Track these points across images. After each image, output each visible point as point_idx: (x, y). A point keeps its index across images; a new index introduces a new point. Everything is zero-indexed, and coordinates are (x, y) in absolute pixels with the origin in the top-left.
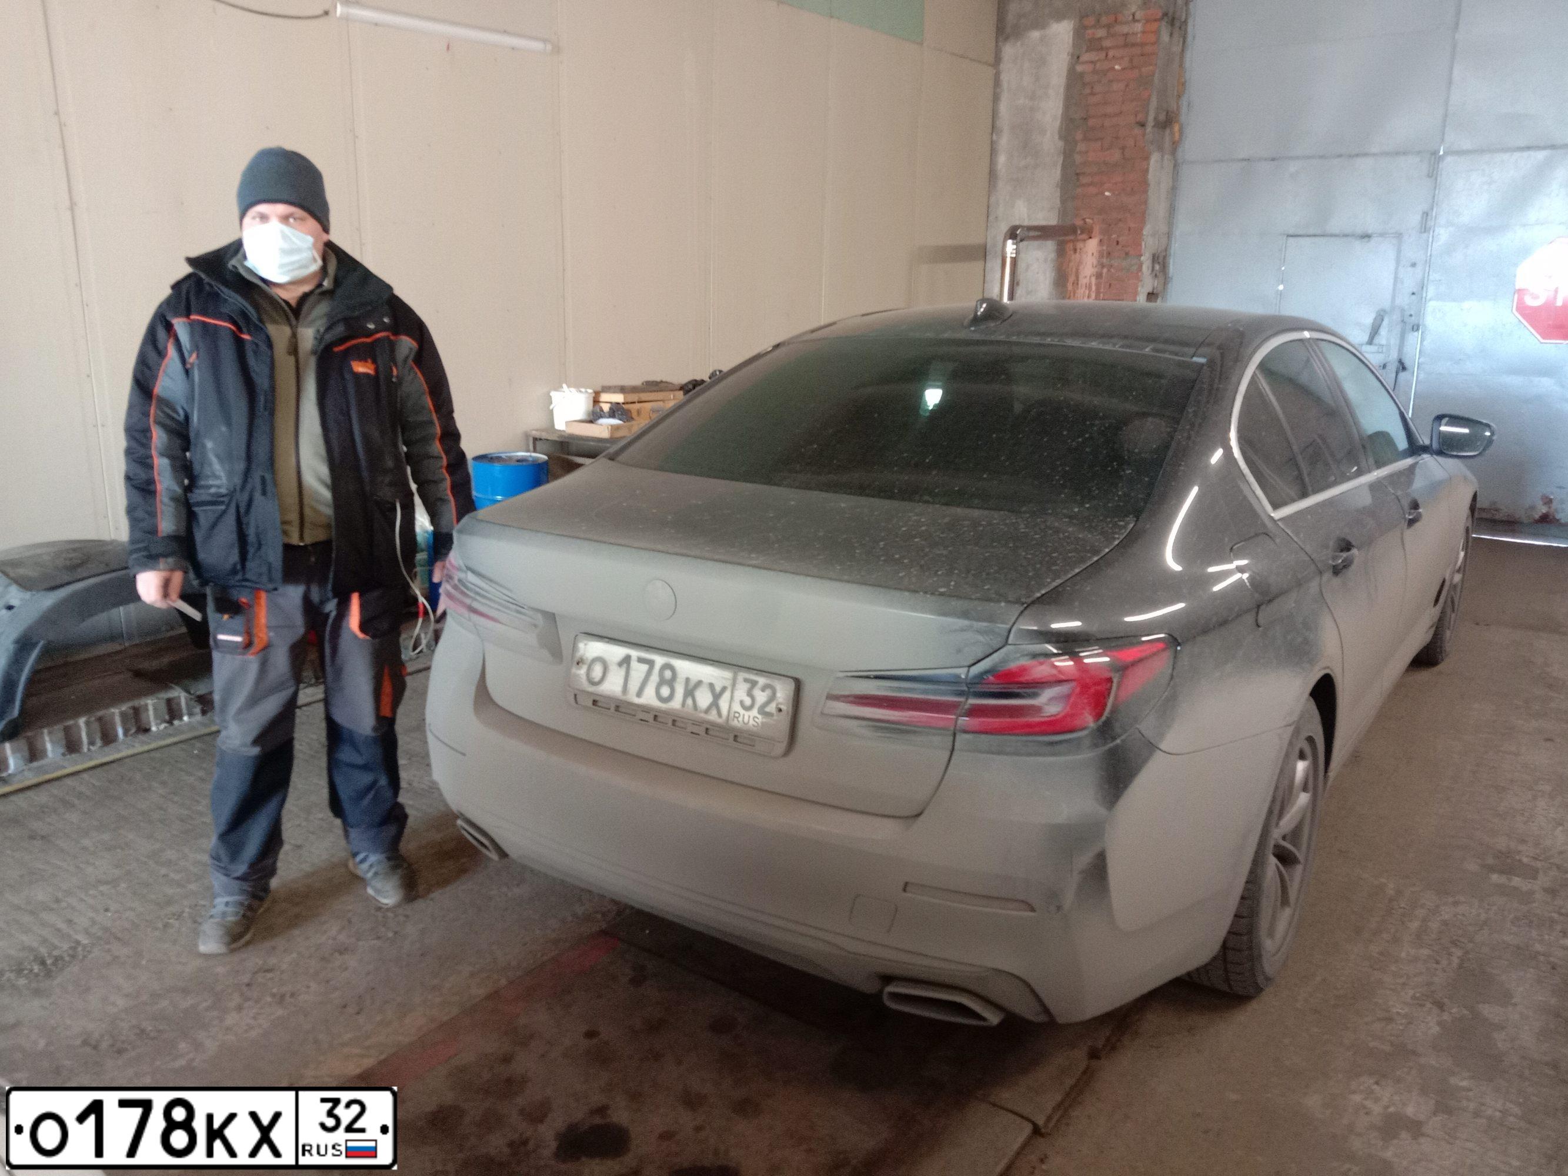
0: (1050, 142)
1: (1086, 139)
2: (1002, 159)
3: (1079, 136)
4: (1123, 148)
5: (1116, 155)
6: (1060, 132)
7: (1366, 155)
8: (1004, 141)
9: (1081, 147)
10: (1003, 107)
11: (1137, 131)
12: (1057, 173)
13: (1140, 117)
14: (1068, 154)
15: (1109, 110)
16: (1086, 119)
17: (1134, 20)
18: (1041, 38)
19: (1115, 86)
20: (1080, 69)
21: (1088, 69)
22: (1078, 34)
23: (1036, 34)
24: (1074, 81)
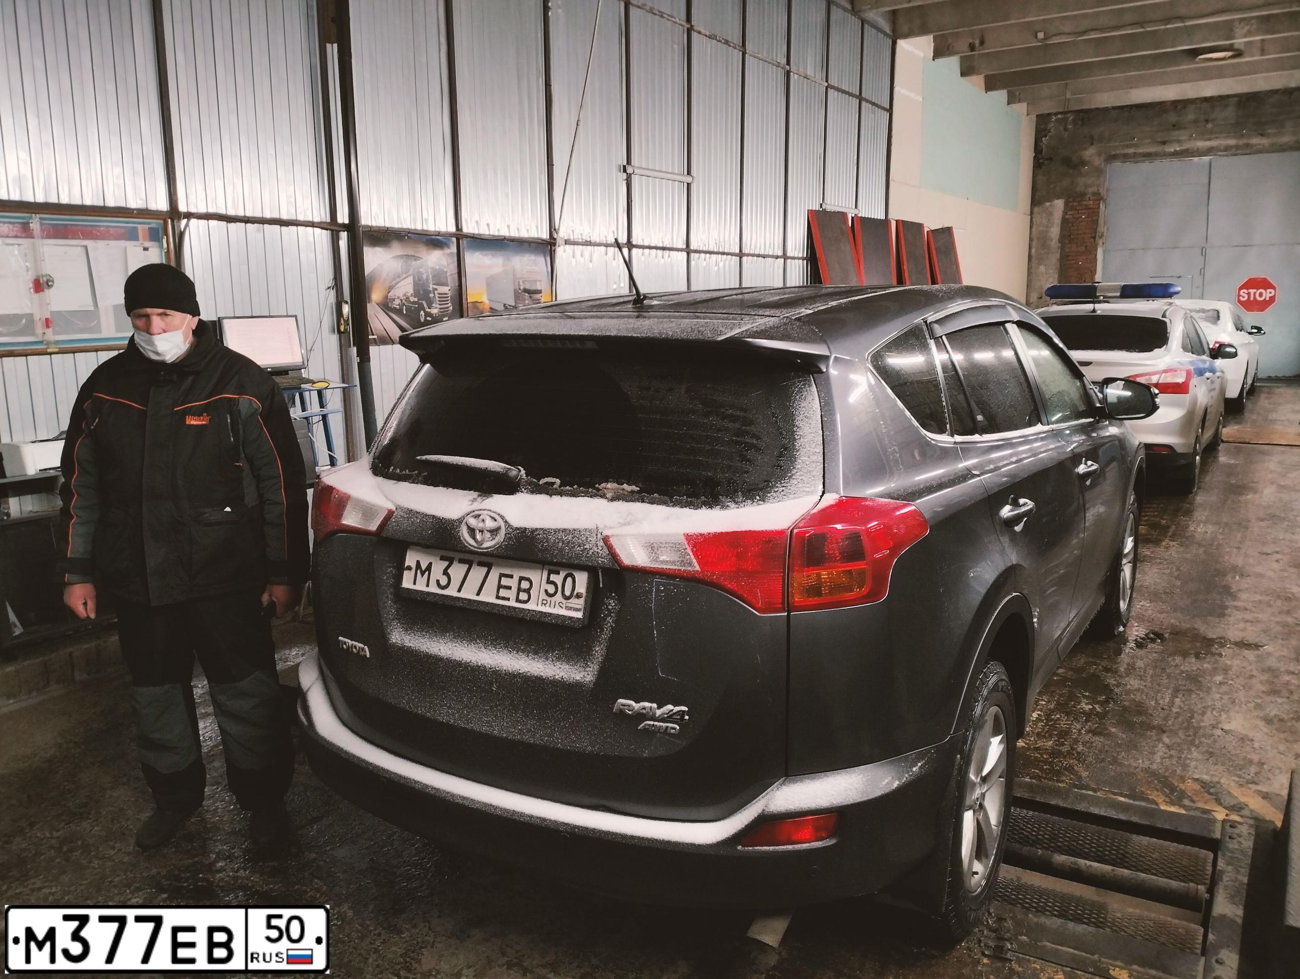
0: (1054, 243)
1: (1070, 243)
2: (1033, 250)
3: (1067, 242)
4: (1086, 247)
5: (1083, 249)
6: (1059, 240)
7: (1178, 248)
8: (1034, 243)
9: (1069, 246)
10: (1033, 230)
11: (1092, 240)
12: (1058, 255)
13: (1093, 235)
14: (1062, 248)
15: (1080, 232)
16: (1070, 236)
17: (1089, 200)
18: (1051, 205)
19: (1082, 223)
20: (1067, 217)
21: (1071, 217)
22: (1066, 204)
23: (1048, 204)
24: (1064, 221)
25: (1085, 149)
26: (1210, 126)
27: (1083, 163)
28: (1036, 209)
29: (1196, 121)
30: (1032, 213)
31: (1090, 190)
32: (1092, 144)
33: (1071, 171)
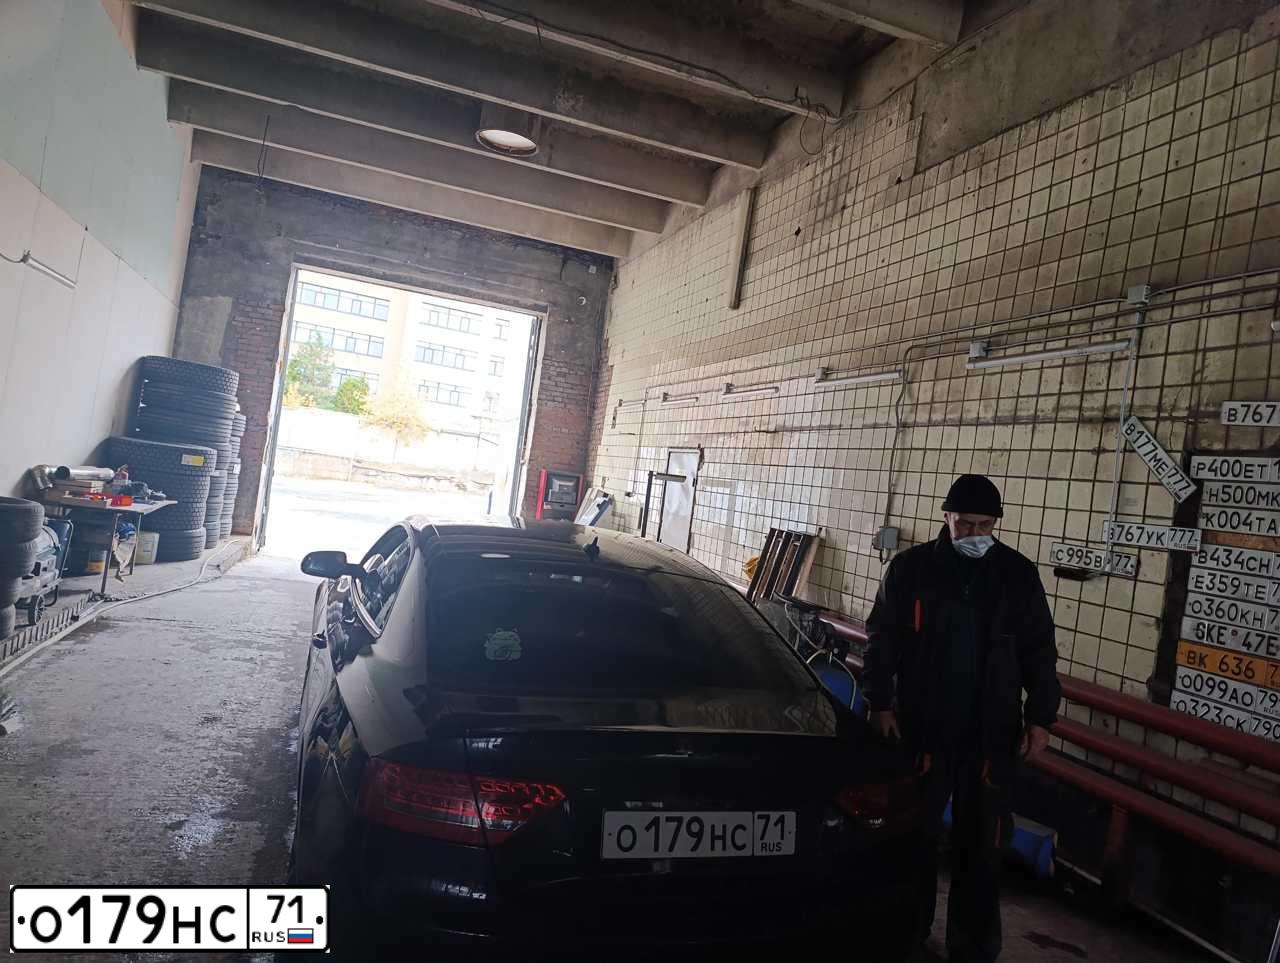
10: (182, 330)
11: (268, 363)
13: (270, 356)
15: (252, 349)
16: (236, 350)
17: (268, 307)
18: (212, 302)
19: (256, 337)
20: (234, 323)
21: (240, 324)
22: (235, 305)
23: (208, 299)
24: (230, 327)
25: (268, 238)
26: (428, 255)
27: (264, 256)
28: (188, 302)
29: (413, 245)
30: (181, 306)
31: (271, 295)
32: (280, 235)
33: (246, 262)
